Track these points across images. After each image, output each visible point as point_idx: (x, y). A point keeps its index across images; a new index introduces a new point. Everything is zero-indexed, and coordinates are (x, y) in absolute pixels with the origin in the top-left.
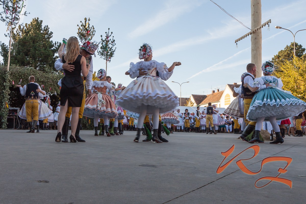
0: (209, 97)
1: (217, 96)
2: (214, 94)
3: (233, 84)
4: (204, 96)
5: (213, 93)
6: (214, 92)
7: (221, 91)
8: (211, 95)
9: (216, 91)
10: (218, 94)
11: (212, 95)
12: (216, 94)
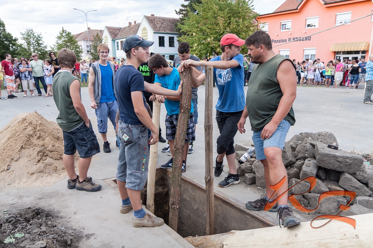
0: (126, 30)
1: (134, 29)
3: (150, 16)
4: (120, 28)
5: (130, 25)
6: (130, 23)
7: (138, 23)
9: (133, 24)
10: (135, 26)
11: (128, 28)
12: (132, 27)
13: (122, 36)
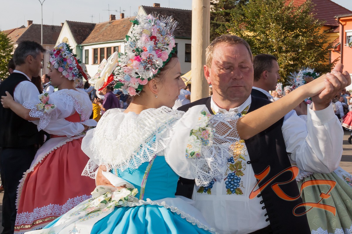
0: (104, 29)
1: (119, 28)
2: (115, 23)
3: (153, 6)
5: (112, 19)
6: (113, 17)
7: (129, 17)
8: (107, 23)
10: (122, 22)
11: (109, 25)
12: (117, 23)
13: (96, 40)
